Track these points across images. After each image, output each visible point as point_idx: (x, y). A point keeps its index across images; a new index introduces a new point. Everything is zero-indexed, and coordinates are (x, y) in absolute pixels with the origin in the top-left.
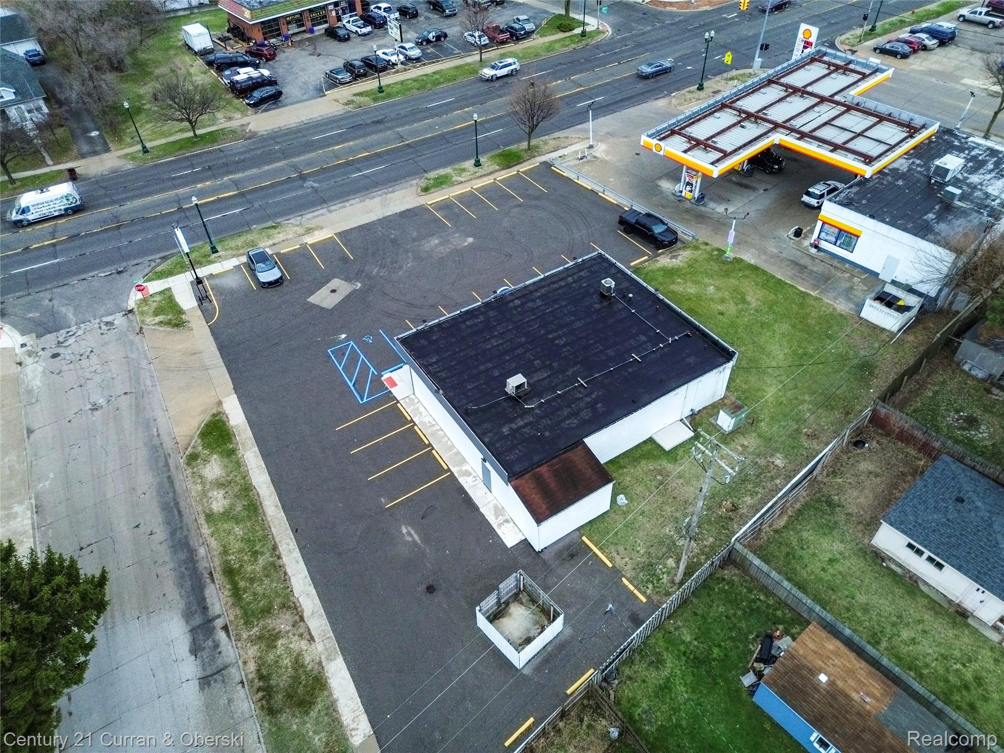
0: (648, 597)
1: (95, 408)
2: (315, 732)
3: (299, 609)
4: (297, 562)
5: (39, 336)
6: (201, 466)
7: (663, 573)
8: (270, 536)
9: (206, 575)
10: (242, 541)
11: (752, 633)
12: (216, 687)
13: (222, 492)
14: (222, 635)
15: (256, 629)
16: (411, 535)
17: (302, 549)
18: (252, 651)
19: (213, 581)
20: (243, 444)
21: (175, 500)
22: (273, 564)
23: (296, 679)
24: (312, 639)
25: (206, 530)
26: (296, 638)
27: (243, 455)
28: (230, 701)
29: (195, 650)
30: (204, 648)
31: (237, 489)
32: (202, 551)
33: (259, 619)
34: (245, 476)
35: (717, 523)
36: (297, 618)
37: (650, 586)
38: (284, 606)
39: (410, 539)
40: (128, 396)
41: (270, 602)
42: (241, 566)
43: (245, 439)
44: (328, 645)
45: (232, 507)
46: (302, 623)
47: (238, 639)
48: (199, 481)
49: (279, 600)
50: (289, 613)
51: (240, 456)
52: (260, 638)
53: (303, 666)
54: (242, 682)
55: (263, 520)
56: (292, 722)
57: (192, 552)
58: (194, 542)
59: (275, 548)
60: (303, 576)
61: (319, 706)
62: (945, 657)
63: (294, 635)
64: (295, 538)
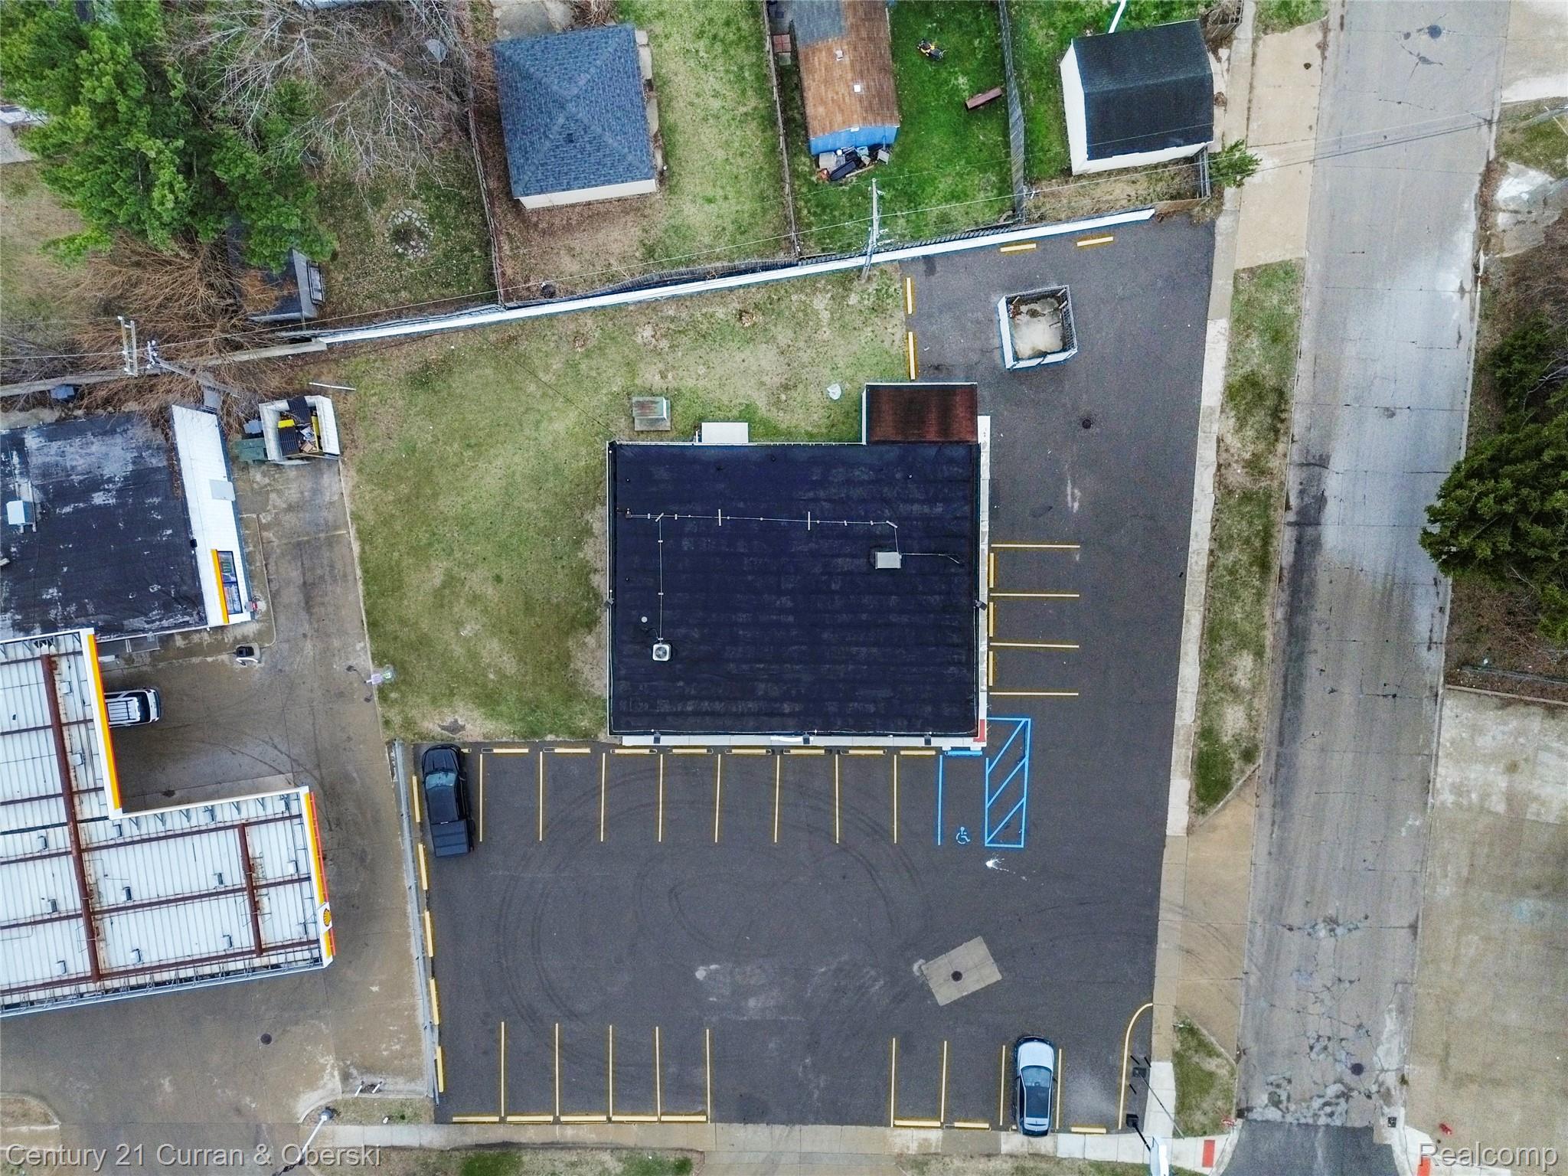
0: (903, 280)
1: (1332, 922)
2: (1254, 352)
3: (1217, 478)
4: (1196, 535)
5: (1369, 1130)
6: (1244, 734)
7: (869, 294)
8: (1210, 584)
9: (1285, 581)
10: (1239, 598)
11: (843, 191)
12: (1315, 451)
13: (1236, 679)
14: (1293, 502)
15: (1262, 484)
16: (1073, 494)
17: (1186, 548)
18: (1274, 463)
19: (1281, 569)
20: (1188, 740)
21: (1285, 705)
22: (1221, 547)
23: (1249, 411)
24: (1220, 440)
25: (1268, 636)
26: (1232, 451)
27: (1195, 721)
28: (1309, 429)
29: (1321, 500)
30: (1313, 497)
31: (1218, 674)
32: (1280, 614)
33: (1257, 493)
34: (1204, 685)
35: (773, 310)
36: (1223, 471)
37: (892, 290)
38: (1230, 492)
39: (1076, 491)
40: (1289, 921)
41: (1240, 505)
42: (1251, 565)
43: (1183, 746)
44: (1208, 425)
45: (1234, 650)
46: (1221, 462)
47: (1282, 483)
48: (1254, 713)
49: (1232, 502)
50: (1229, 481)
51: (1199, 722)
52: (1262, 473)
53: (1238, 419)
54: (1293, 441)
55: (1209, 610)
56: (1268, 374)
57: (1290, 618)
58: (1284, 633)
59: (1211, 567)
60: (1198, 515)
61: (1241, 372)
62: (705, 67)
63: (1233, 455)
64: (1186, 567)
